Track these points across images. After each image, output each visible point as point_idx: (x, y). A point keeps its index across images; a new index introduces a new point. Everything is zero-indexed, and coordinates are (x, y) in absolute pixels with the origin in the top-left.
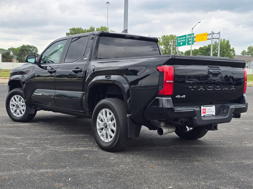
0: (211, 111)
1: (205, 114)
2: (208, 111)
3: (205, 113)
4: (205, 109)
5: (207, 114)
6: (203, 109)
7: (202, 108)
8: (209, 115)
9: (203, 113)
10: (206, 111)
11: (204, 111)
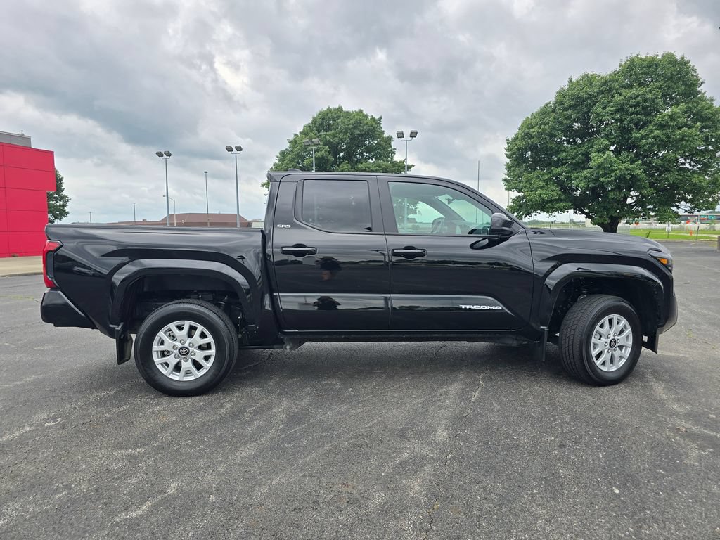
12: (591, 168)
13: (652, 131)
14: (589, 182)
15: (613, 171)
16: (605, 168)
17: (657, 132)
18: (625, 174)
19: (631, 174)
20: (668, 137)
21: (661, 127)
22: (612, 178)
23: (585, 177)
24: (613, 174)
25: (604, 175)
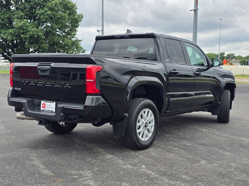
0: (50, 107)
1: (44, 109)
2: (48, 106)
3: (45, 107)
4: (45, 104)
5: (46, 109)
6: (43, 104)
7: (42, 102)
8: (48, 110)
9: (43, 107)
10: (46, 106)
11: (44, 105)
12: (14, 28)
13: (46, 11)
14: (13, 36)
15: (28, 31)
16: (23, 29)
17: (49, 12)
18: (34, 34)
19: (37, 35)
20: (54, 16)
21: (51, 9)
22: (28, 36)
23: (11, 34)
24: (28, 33)
25: (23, 33)
